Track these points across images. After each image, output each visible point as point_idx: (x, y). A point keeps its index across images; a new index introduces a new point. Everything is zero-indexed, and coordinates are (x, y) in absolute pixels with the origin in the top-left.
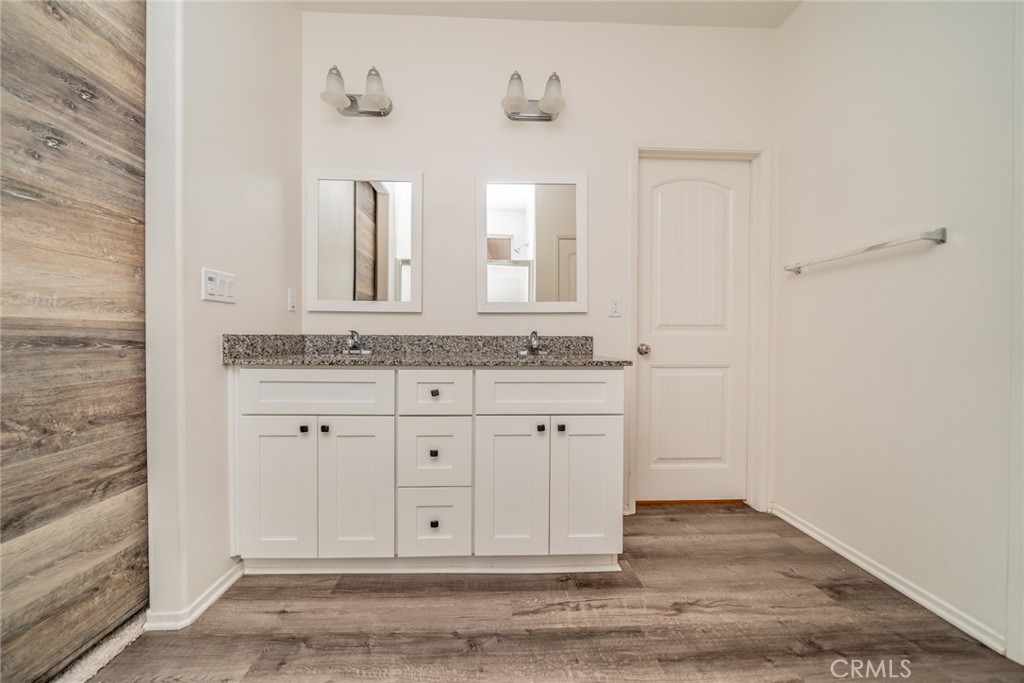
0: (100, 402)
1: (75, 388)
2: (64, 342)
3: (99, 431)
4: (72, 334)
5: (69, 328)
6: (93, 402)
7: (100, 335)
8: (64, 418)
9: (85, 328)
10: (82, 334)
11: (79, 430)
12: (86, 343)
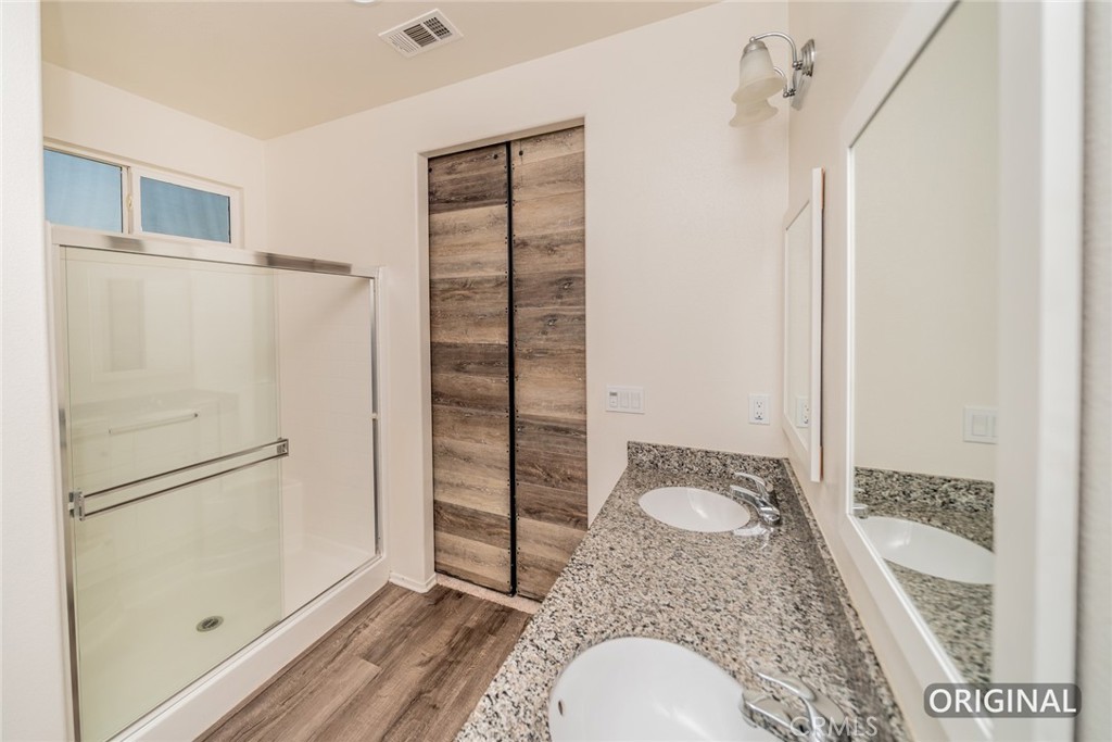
0: (573, 468)
1: (561, 456)
2: (557, 429)
3: (573, 486)
4: (561, 425)
5: (559, 422)
6: (570, 467)
7: (574, 427)
8: (557, 471)
9: (567, 423)
10: (565, 426)
11: (563, 480)
12: (567, 431)
